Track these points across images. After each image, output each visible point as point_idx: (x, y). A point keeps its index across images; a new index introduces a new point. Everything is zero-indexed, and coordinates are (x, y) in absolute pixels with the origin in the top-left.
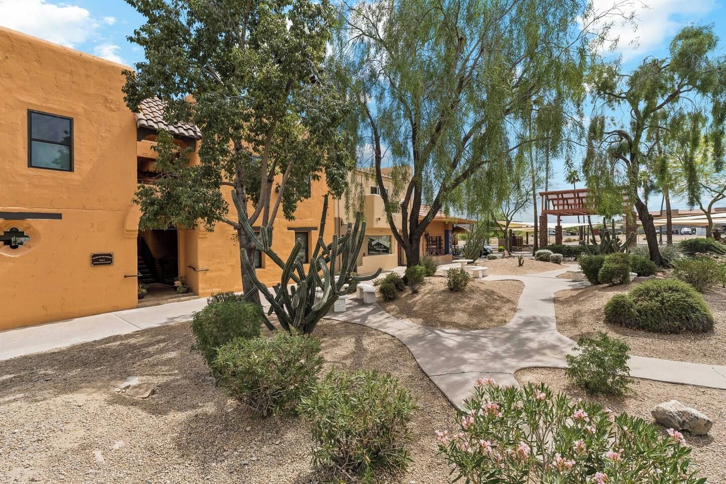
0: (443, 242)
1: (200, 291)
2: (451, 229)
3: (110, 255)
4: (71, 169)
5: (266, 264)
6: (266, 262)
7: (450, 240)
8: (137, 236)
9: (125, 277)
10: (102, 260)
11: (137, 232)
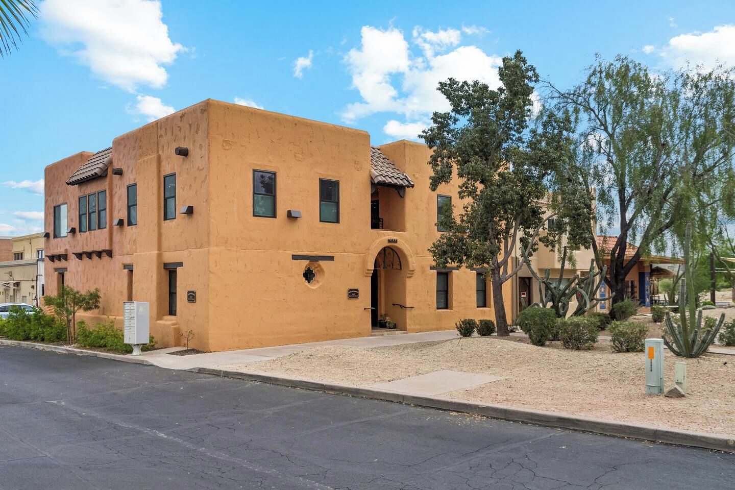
0: (637, 290)
1: (408, 327)
2: (648, 271)
3: (357, 290)
4: (338, 221)
5: (454, 305)
6: (454, 303)
7: (647, 287)
8: (371, 275)
9: (365, 309)
10: (353, 294)
11: (372, 272)
